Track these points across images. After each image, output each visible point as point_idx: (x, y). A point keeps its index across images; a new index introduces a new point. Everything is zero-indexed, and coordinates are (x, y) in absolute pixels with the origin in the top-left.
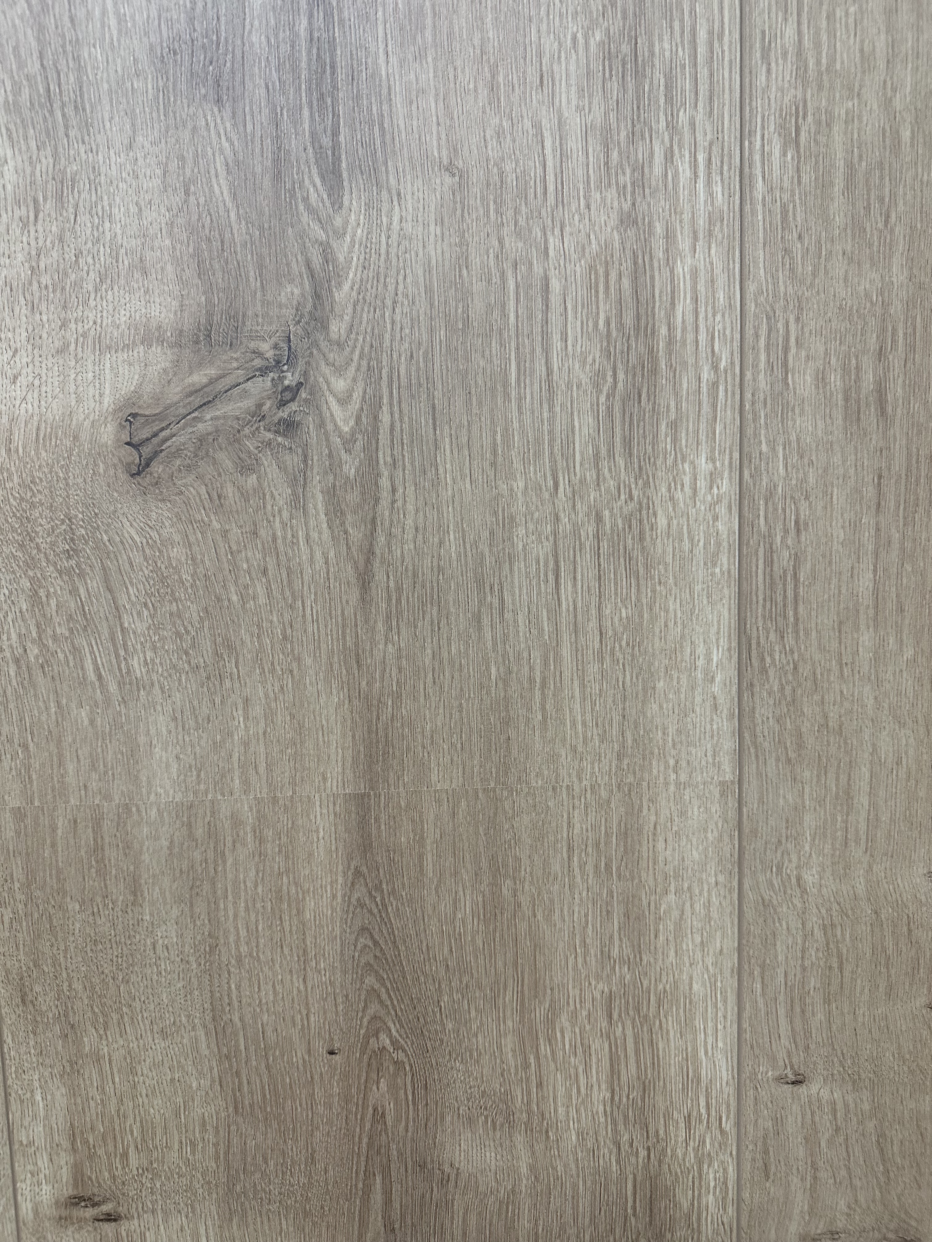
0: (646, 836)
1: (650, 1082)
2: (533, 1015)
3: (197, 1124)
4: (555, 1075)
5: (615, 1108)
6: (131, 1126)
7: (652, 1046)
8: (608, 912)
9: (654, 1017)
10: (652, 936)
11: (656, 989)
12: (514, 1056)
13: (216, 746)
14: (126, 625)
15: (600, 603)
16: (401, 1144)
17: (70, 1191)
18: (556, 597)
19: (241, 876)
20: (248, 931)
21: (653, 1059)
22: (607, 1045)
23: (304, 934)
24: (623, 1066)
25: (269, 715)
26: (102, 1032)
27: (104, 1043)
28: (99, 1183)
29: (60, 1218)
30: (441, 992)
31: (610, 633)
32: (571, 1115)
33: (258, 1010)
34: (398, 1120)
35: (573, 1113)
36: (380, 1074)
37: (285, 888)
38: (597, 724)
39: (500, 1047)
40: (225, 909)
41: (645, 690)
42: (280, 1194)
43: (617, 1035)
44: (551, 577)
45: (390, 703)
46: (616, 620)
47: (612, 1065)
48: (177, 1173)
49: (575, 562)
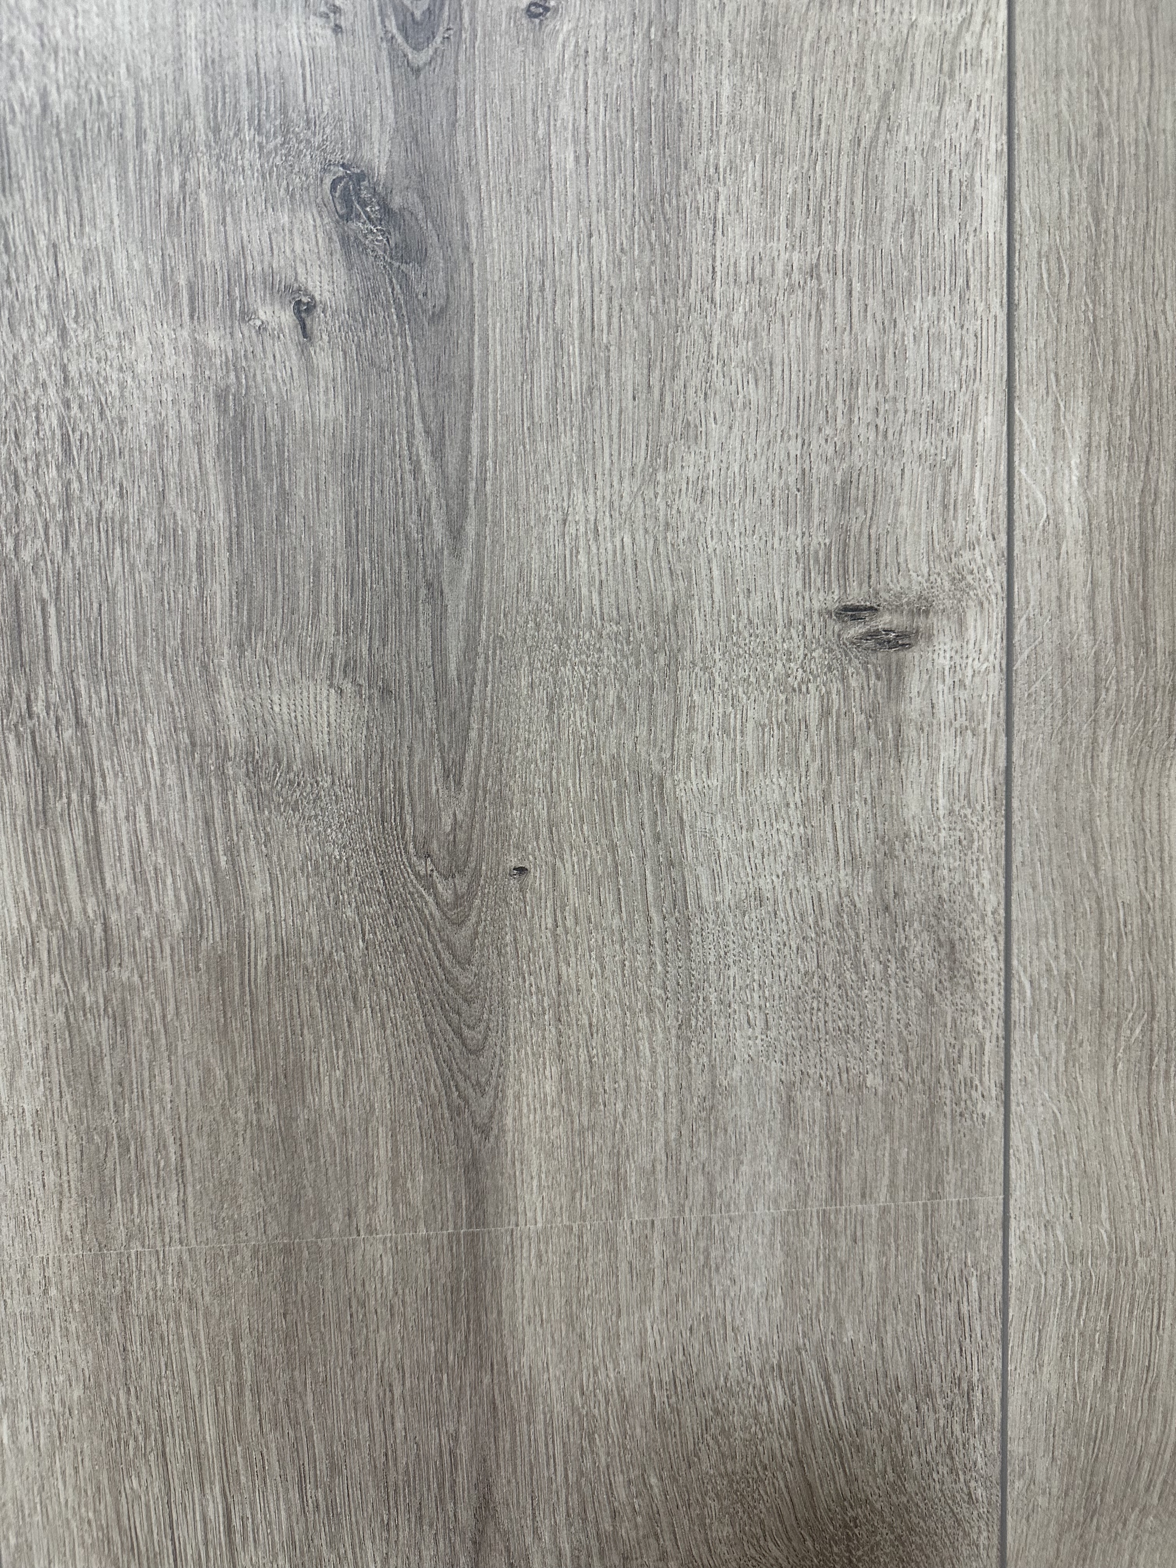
0: (73, 1191)
1: (37, 825)
2: (225, 929)
3: (719, 762)
4: (186, 837)
5: (88, 782)
6: (814, 761)
7: (38, 882)
8: (121, 1084)
9: (39, 928)
10: (52, 1048)
11: (41, 968)
12: (250, 867)
13: (681, 1296)
14: (790, 1444)
15: (168, 1494)
16: (420, 726)
17: (912, 656)
18: (230, 1500)
19: (644, 1123)
20: (637, 1048)
21: (35, 860)
22: (109, 884)
23: (559, 1043)
24: (81, 853)
25: (613, 1337)
26: (846, 900)
27: (843, 885)
28: (867, 670)
29: (927, 612)
30: (363, 963)
31: (152, 1458)
32: (158, 772)
33: (625, 934)
34: (425, 766)
35: (155, 774)
36: (451, 837)
37: (585, 1108)
38: (162, 1338)
39: (273, 879)
40: (667, 1078)
41: (99, 1385)
42: (600, 650)
43: (94, 899)
44: (237, 1523)
45: (451, 1358)
46: (144, 1475)
47: (99, 852)
48: (749, 684)
49: (206, 1545)
